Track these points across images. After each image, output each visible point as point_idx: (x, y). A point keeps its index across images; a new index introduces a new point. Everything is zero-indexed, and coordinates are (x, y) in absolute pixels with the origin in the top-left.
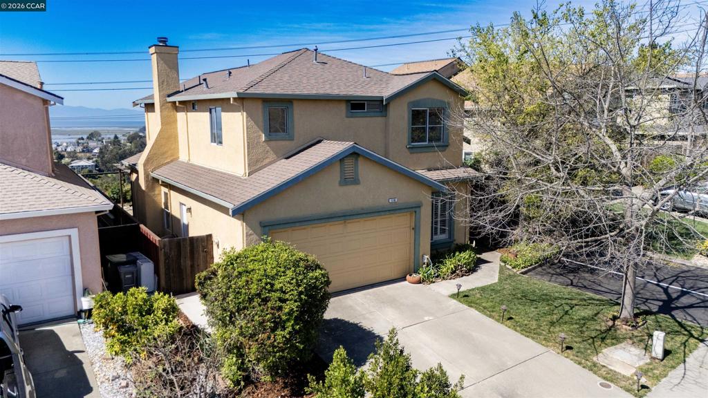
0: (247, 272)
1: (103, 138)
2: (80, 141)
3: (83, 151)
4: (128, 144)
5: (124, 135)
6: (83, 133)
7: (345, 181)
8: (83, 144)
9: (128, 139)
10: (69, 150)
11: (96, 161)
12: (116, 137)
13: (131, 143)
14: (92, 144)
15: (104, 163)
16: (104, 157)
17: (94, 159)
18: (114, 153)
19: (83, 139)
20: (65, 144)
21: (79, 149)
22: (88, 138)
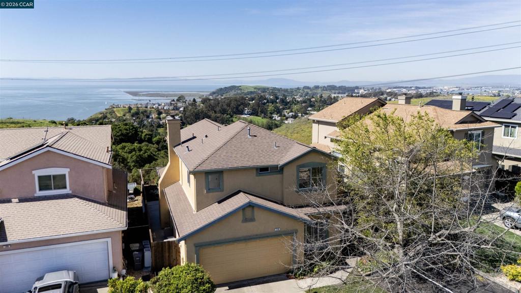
0: (169, 284)
1: (186, 101)
2: (172, 102)
3: (174, 109)
4: (202, 105)
5: (200, 98)
6: (175, 95)
7: (246, 220)
8: (174, 104)
9: (202, 101)
10: (165, 108)
11: (181, 116)
12: (194, 100)
13: (203, 104)
14: (179, 104)
15: (186, 118)
16: (185, 114)
17: (180, 115)
18: (192, 112)
19: (174, 101)
20: (163, 104)
21: (171, 108)
22: (177, 100)
